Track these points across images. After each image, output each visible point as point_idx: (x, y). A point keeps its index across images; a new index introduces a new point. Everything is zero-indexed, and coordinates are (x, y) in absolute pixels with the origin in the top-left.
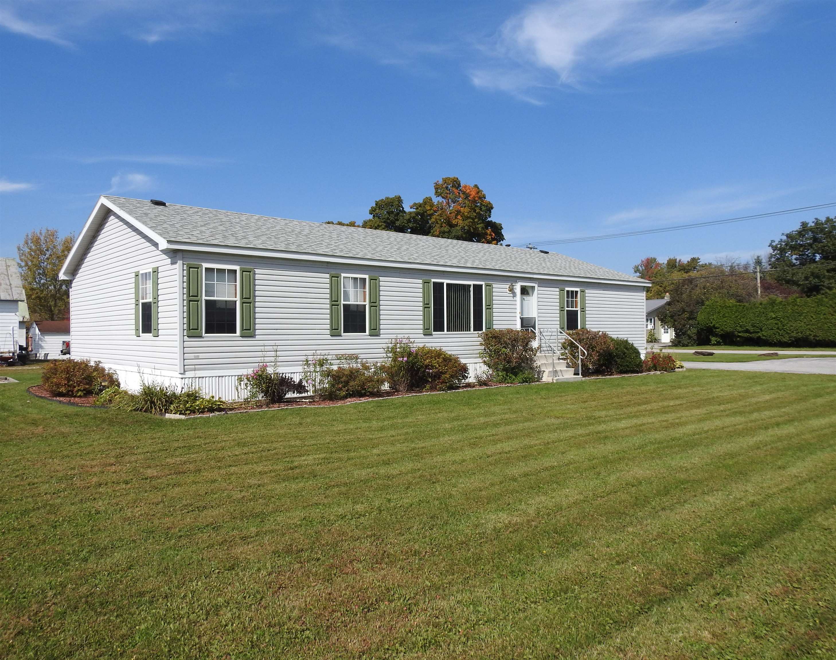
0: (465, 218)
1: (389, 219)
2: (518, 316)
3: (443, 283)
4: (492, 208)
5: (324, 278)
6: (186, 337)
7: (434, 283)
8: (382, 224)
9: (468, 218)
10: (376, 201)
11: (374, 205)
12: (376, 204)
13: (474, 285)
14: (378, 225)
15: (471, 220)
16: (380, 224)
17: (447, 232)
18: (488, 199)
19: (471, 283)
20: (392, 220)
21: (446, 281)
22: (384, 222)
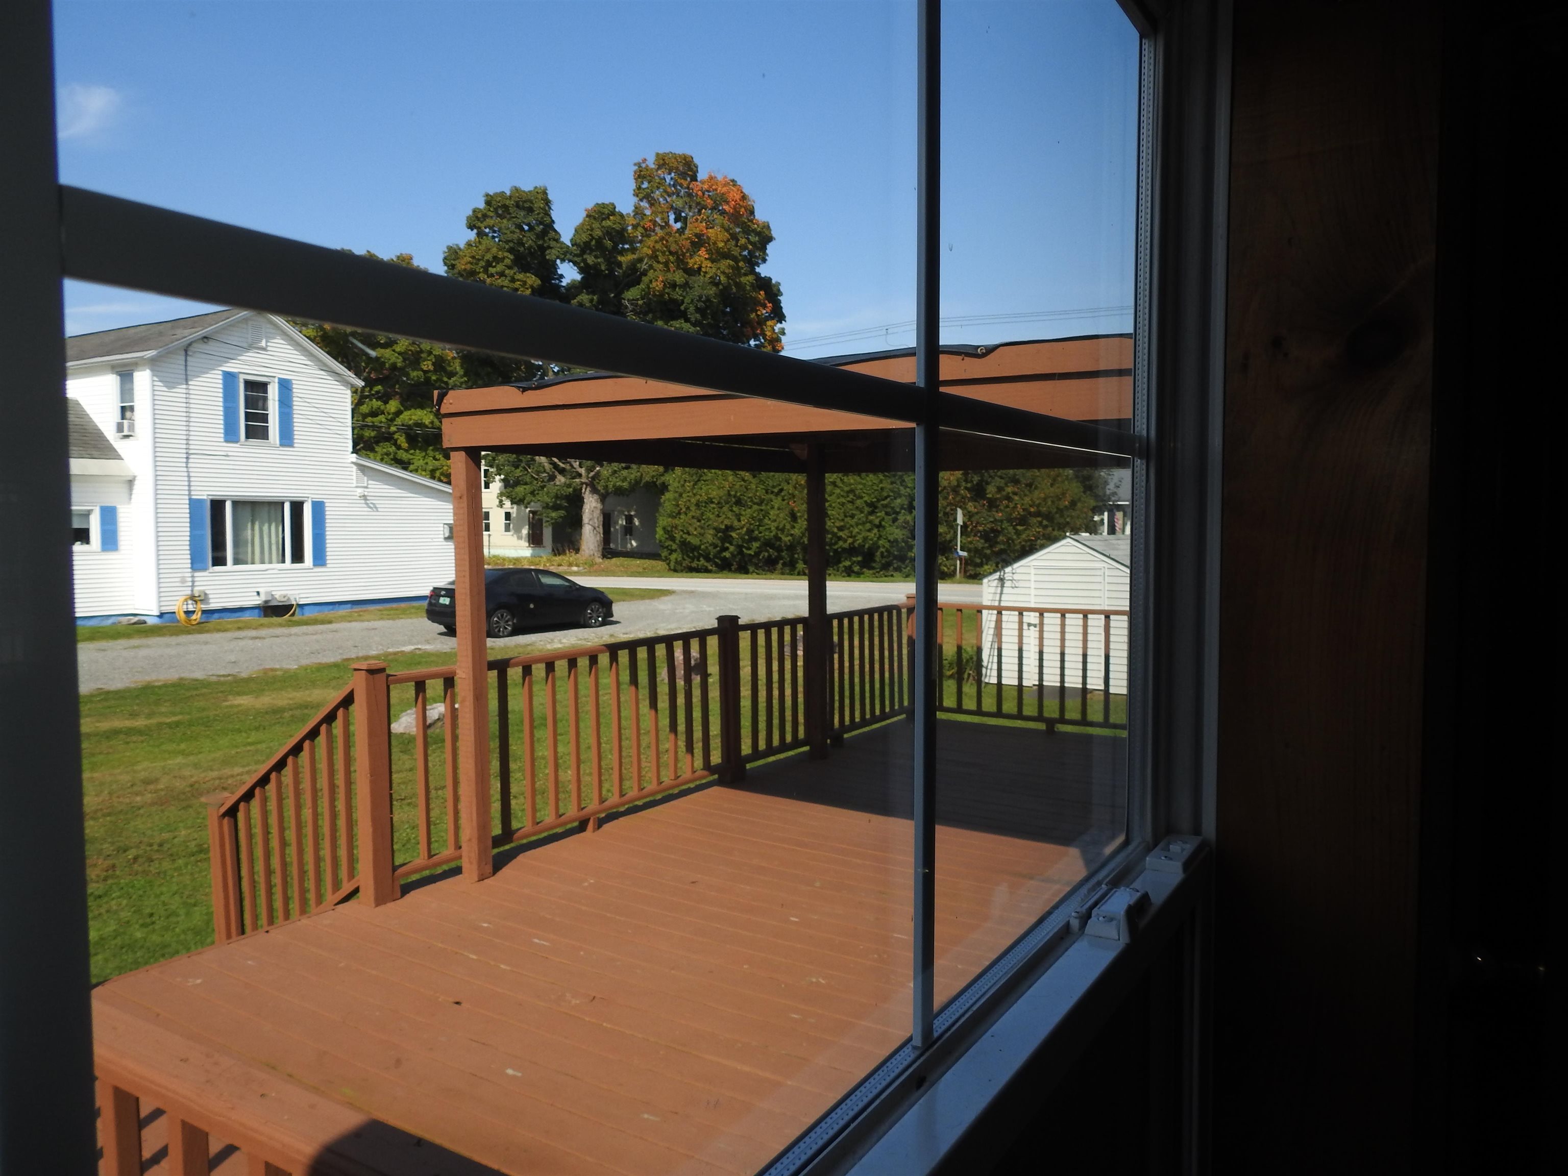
0: (717, 255)
1: (523, 245)
4: (770, 239)
8: (506, 254)
9: (726, 255)
10: (487, 195)
11: (481, 205)
12: (488, 203)
14: (495, 258)
15: (732, 263)
16: (500, 254)
17: (680, 286)
18: (761, 216)
20: (531, 247)
22: (511, 251)
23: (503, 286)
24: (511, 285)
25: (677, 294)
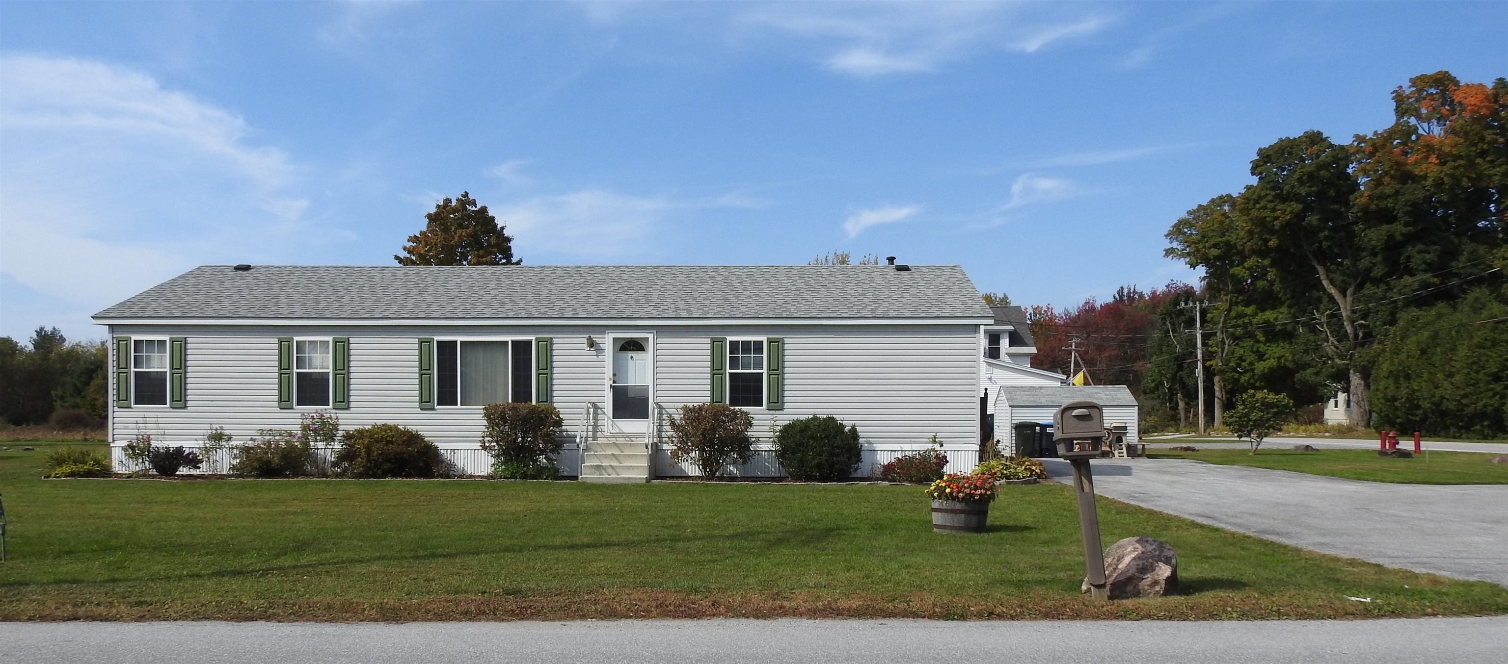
2: (608, 383)
3: (456, 342)
5: (271, 344)
6: (116, 408)
7: (438, 342)
9: (1455, 157)
13: (513, 342)
19: (509, 338)
21: (459, 339)
23: (1266, 217)
24: (1272, 215)
25: (1390, 203)
